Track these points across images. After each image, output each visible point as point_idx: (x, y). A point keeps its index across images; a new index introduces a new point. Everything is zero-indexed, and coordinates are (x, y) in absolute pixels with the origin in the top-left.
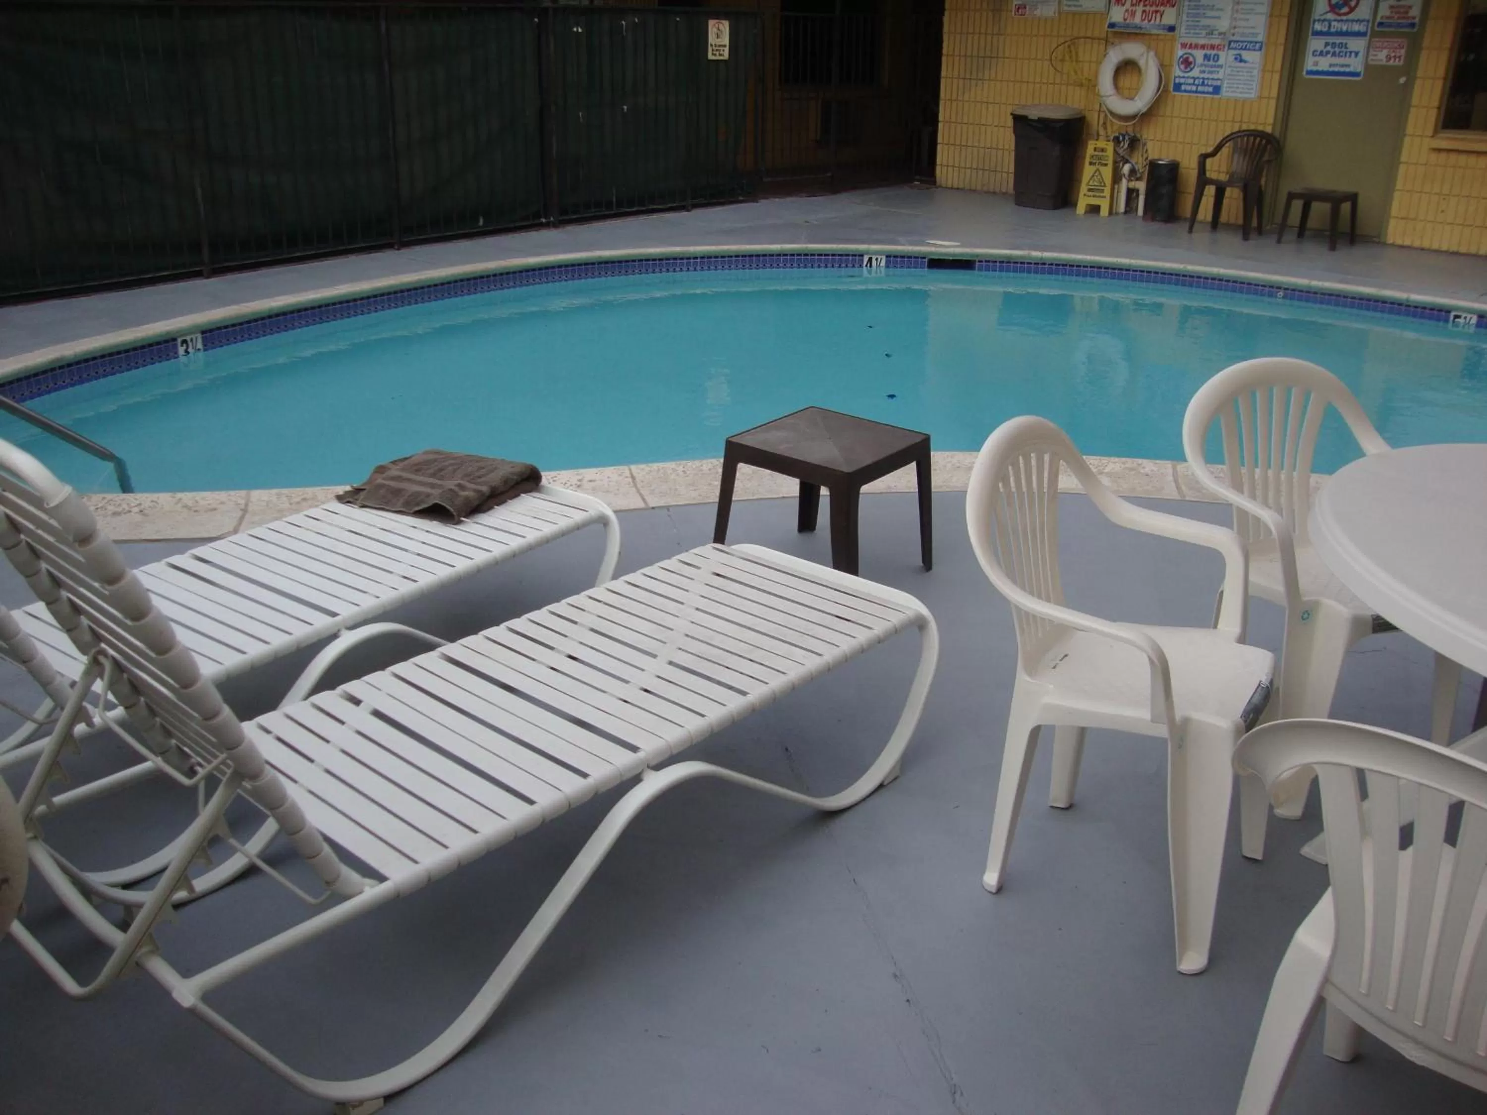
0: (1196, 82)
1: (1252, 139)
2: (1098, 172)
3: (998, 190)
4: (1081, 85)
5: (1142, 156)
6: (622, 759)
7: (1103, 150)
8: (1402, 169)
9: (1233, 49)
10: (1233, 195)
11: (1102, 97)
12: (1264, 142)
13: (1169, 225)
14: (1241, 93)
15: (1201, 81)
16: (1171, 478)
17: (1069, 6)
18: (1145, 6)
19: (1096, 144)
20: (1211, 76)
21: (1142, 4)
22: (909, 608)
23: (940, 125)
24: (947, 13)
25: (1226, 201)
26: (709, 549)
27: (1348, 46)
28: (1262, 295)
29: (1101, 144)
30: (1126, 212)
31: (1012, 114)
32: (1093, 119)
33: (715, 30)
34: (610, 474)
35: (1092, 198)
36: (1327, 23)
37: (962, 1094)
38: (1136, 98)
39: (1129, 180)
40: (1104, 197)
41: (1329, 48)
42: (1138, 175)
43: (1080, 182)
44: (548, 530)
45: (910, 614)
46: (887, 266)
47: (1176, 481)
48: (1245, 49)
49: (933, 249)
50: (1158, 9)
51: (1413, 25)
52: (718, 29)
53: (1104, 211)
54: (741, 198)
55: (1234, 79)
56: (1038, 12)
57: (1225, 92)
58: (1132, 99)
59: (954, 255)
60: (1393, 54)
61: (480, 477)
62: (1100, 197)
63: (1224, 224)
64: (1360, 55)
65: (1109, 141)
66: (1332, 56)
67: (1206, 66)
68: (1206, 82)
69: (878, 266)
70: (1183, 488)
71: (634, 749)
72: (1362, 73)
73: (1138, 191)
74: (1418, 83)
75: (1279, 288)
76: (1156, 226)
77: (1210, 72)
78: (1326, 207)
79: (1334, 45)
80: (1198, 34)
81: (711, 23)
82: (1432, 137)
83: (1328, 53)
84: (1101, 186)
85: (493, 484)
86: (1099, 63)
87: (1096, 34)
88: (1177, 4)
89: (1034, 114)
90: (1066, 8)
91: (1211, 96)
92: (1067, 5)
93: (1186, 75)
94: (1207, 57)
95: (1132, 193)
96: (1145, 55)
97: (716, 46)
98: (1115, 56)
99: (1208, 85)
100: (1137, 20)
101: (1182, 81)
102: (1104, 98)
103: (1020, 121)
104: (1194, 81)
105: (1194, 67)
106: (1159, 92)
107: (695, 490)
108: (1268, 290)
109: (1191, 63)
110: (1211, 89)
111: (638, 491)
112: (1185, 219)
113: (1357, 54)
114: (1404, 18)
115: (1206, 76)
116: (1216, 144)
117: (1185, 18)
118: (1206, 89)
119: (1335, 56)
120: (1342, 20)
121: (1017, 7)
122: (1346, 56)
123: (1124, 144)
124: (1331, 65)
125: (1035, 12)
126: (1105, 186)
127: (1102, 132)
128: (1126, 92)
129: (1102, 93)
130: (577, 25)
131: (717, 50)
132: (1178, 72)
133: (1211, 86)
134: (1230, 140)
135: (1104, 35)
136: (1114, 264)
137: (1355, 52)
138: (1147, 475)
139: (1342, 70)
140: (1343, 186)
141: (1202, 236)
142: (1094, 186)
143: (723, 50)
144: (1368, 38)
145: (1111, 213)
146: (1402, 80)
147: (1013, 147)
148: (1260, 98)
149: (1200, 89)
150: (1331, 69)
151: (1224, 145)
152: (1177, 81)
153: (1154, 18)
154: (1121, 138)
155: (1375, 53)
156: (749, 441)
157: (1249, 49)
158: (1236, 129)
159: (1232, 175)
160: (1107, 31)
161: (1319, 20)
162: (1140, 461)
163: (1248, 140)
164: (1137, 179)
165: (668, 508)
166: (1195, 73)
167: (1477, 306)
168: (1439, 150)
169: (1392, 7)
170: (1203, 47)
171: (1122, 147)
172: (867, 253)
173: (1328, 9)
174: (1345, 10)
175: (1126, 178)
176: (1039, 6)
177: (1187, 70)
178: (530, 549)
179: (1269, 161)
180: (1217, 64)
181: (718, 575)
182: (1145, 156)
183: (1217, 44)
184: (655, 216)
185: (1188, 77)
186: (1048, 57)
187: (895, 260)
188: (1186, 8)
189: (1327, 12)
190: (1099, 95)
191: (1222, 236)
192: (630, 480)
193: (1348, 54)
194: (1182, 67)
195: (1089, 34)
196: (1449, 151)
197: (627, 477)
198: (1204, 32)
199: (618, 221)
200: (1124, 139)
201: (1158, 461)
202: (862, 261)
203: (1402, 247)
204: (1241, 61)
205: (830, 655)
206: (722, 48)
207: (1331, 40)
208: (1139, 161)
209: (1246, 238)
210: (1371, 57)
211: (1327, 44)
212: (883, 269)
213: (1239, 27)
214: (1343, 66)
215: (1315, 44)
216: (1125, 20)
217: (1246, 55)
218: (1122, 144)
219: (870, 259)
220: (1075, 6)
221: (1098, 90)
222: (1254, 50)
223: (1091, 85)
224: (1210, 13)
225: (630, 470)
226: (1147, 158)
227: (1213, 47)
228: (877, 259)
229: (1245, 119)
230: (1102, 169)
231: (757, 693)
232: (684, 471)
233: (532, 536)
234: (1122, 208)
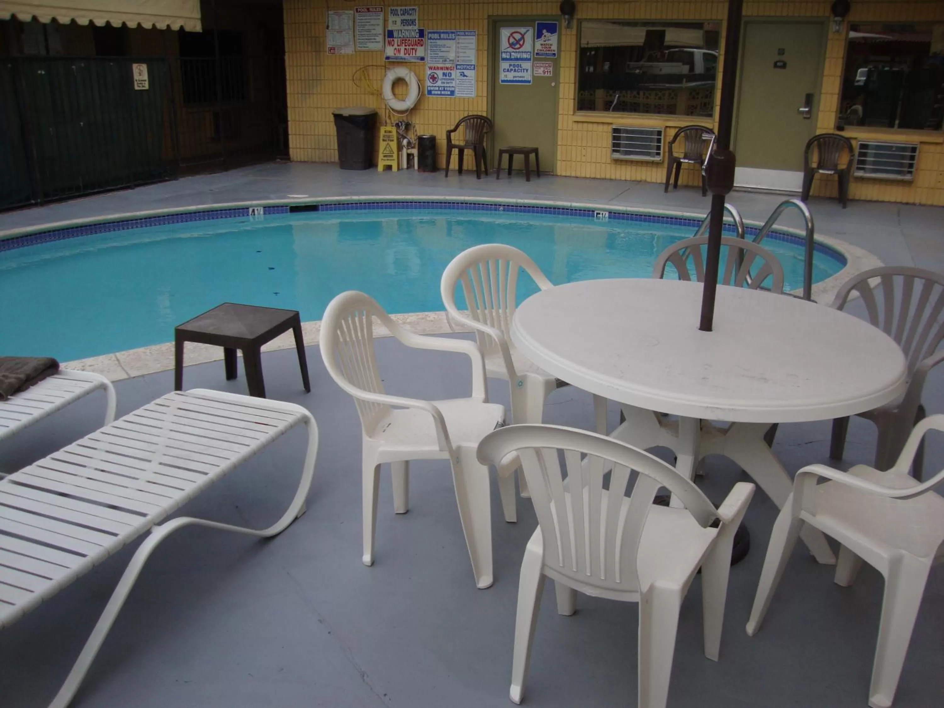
0: (440, 89)
1: (476, 120)
2: (388, 146)
3: (329, 161)
4: (373, 94)
5: (414, 134)
6: (137, 522)
7: (390, 132)
8: (560, 132)
9: (458, 69)
10: (469, 154)
11: (386, 100)
12: (482, 121)
13: (433, 174)
14: (466, 94)
15: (443, 88)
16: (446, 321)
17: (361, 47)
18: (406, 46)
19: (385, 128)
20: (448, 85)
21: (403, 45)
22: (297, 412)
23: (290, 123)
24: (287, 54)
25: (465, 157)
26: (173, 395)
27: (522, 66)
28: (491, 210)
29: (389, 128)
30: (408, 168)
31: (333, 114)
32: (382, 113)
33: (137, 70)
34: (102, 360)
35: (386, 161)
36: (509, 54)
37: (368, 676)
38: (407, 99)
39: (408, 149)
40: (394, 160)
41: (512, 67)
42: (413, 145)
43: (378, 151)
44: (68, 396)
45: (299, 415)
46: (265, 214)
47: (449, 322)
48: (466, 69)
49: (292, 200)
50: (414, 47)
51: (554, 54)
52: (140, 69)
53: (395, 168)
54: (167, 178)
55: (462, 86)
56: (343, 52)
57: (457, 94)
58: (404, 101)
59: (305, 203)
60: (546, 71)
61: (18, 369)
62: (391, 160)
63: (466, 170)
64: (529, 71)
65: (393, 126)
66: (514, 72)
67: (444, 79)
68: (446, 89)
69: (259, 214)
70: (453, 325)
71: (144, 515)
72: (531, 81)
73: (413, 155)
74: (562, 86)
75: (500, 205)
76: (427, 174)
77: (447, 83)
78: (522, 156)
79: (514, 66)
80: (438, 61)
81: (135, 66)
82: (573, 115)
83: (511, 70)
84: (391, 153)
85: (28, 372)
86: (382, 80)
87: (379, 64)
88: (424, 45)
89: (346, 113)
90: (359, 49)
91: (450, 96)
92: (359, 47)
93: (434, 85)
94: (444, 74)
95: (409, 156)
96: (408, 75)
97: (139, 81)
98: (391, 76)
99: (447, 90)
100: (402, 54)
101: (432, 88)
102: (388, 101)
103: (338, 118)
104: (439, 89)
105: (438, 81)
106: (420, 95)
107: (158, 363)
108: (495, 207)
109: (436, 78)
110: (449, 93)
111: (123, 369)
112: (443, 169)
113: (527, 70)
114: (549, 51)
115: (445, 85)
116: (456, 124)
117: (429, 51)
118: (446, 93)
119: (516, 72)
120: (517, 52)
121: (330, 49)
122: (521, 71)
123: (402, 127)
124: (514, 77)
125: (341, 52)
126: (393, 153)
127: (388, 121)
128: (400, 97)
129: (386, 98)
130: (41, 69)
131: (140, 84)
132: (429, 84)
133: (449, 91)
134: (464, 121)
135: (383, 64)
136: (403, 199)
137: (526, 69)
138: (432, 321)
139: (520, 79)
140: (530, 145)
141: (454, 179)
142: (387, 153)
143: (145, 83)
144: (532, 61)
145: (399, 169)
146: (553, 84)
147: (336, 134)
148: (477, 96)
149: (443, 93)
150: (515, 79)
151: (460, 125)
152: (429, 89)
153: (411, 53)
154: (400, 124)
155: (537, 70)
156: (190, 327)
157: (468, 69)
158: (466, 115)
159: (467, 142)
160: (385, 61)
161: (504, 52)
162: (426, 313)
163: (474, 121)
164: (413, 148)
165: (143, 376)
166: (439, 83)
167: (607, 207)
168: (578, 122)
169: (542, 45)
170: (442, 68)
171: (402, 129)
172: (251, 206)
173: (508, 46)
174: (518, 46)
175: (405, 148)
176: (343, 48)
177: (433, 82)
178: (58, 409)
179: (486, 133)
180: (451, 78)
181: (180, 409)
182: (415, 134)
183: (449, 67)
184: (110, 194)
185: (435, 86)
186: (351, 78)
187: (269, 209)
188: (429, 47)
189: (508, 48)
190: (384, 99)
191: (464, 177)
192: (117, 362)
193: (522, 71)
194: (431, 80)
195: (375, 64)
196: (583, 122)
197: (114, 360)
198: (441, 60)
199: (86, 199)
200: (402, 125)
201: (437, 312)
202: (248, 211)
203: (566, 176)
204: (465, 76)
205: (254, 445)
206: (143, 82)
207: (512, 63)
208: (412, 137)
209: (479, 177)
210: (535, 72)
211: (510, 65)
212: (262, 216)
213: (461, 57)
214: (521, 77)
215: (504, 65)
216: (395, 54)
217: (466, 72)
218: (401, 128)
219: (253, 211)
220: (364, 47)
221: (384, 96)
222: (471, 69)
223: (379, 94)
224: (443, 49)
225: (116, 356)
226: (416, 135)
227: (447, 69)
228: (257, 210)
229: (471, 109)
230: (391, 143)
231: (213, 473)
232: (150, 353)
233: (58, 402)
234: (405, 166)
